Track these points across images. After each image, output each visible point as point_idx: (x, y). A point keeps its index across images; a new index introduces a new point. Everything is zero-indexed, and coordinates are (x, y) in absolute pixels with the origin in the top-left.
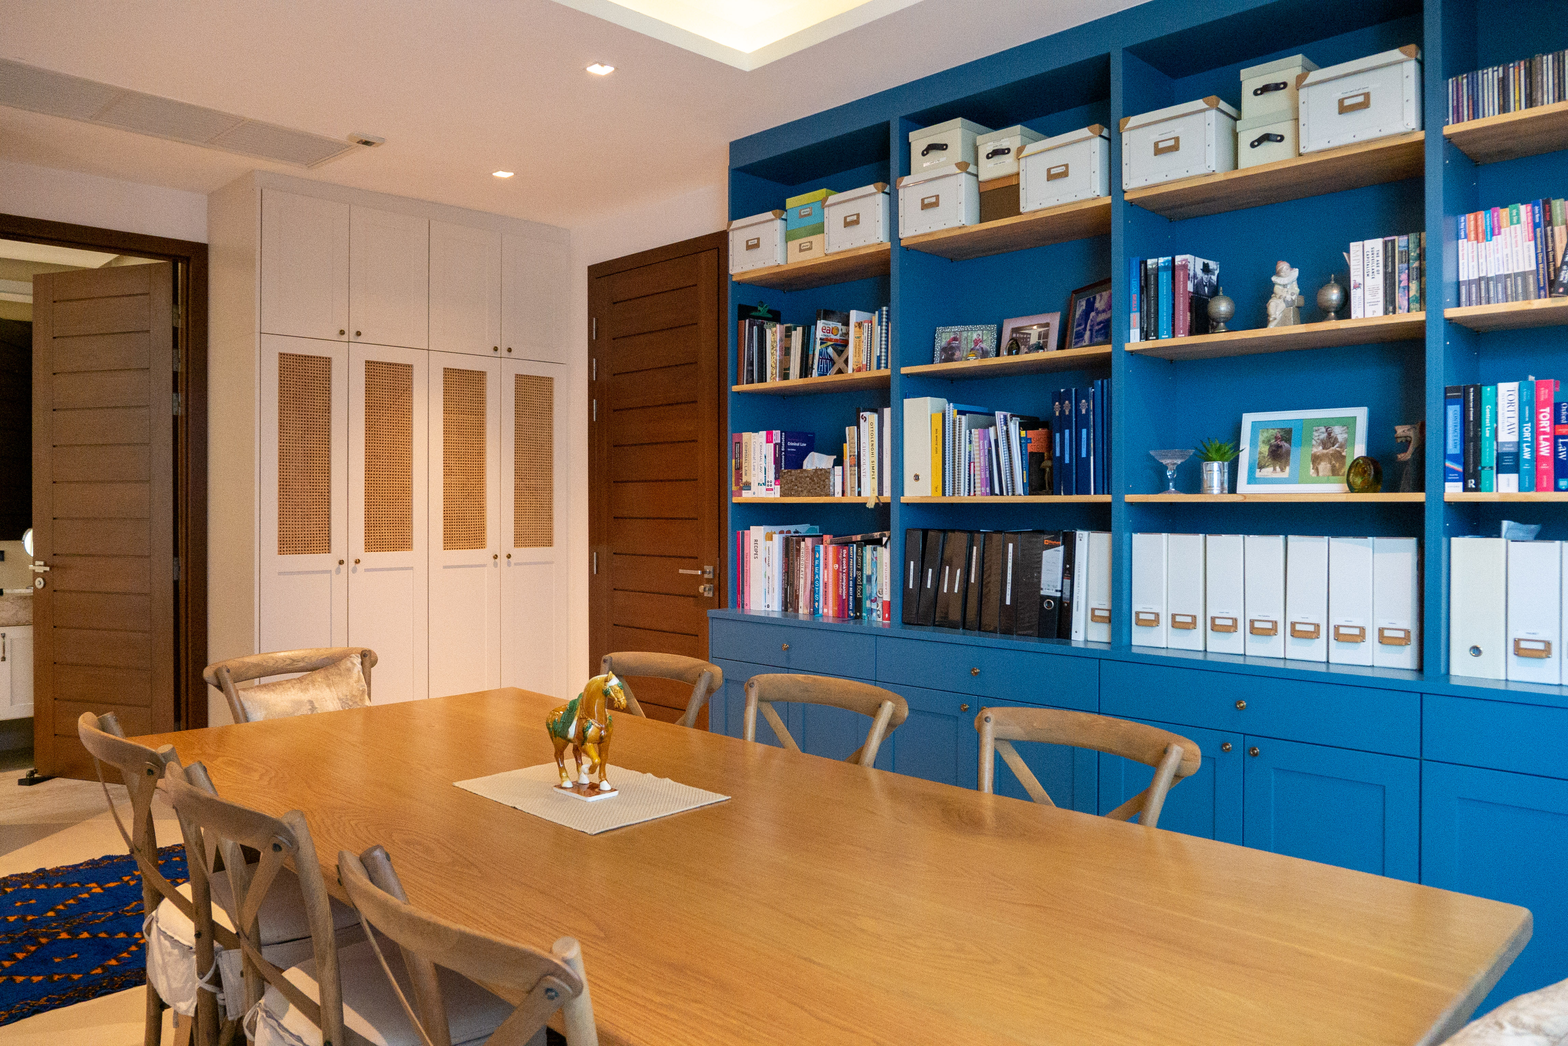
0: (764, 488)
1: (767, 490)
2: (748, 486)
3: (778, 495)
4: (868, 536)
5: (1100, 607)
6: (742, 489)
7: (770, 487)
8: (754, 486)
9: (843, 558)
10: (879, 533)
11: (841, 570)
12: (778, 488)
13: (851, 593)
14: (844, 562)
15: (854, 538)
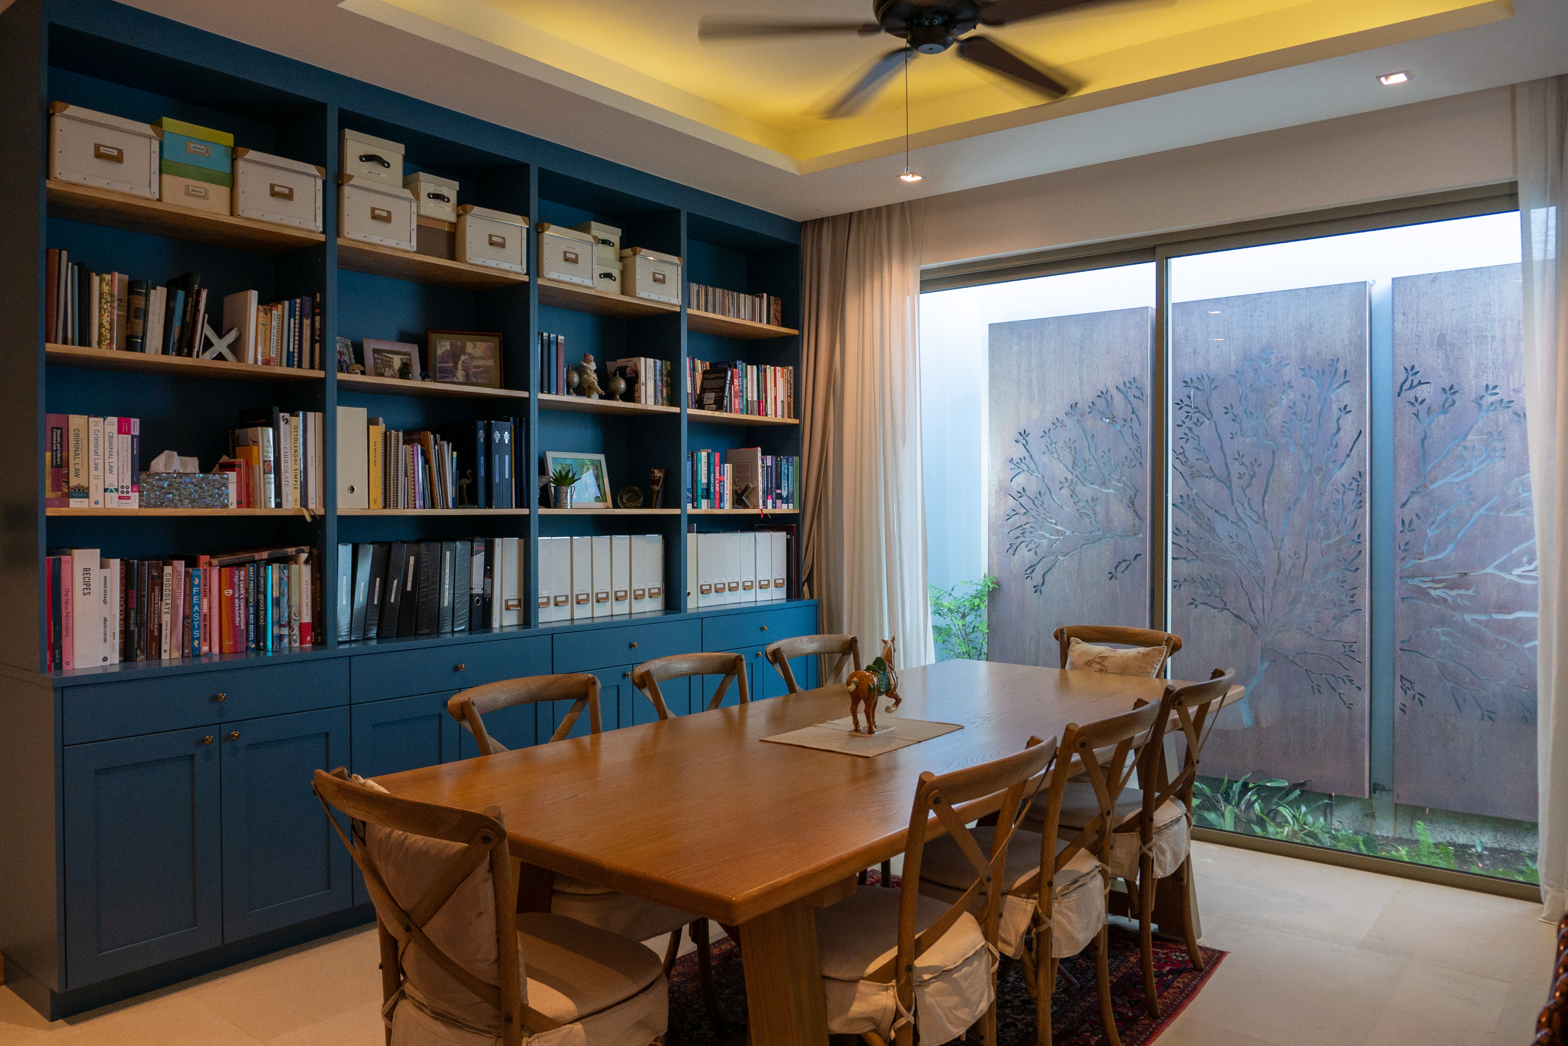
0: (115, 495)
1: (120, 498)
2: (83, 492)
3: (136, 506)
4: (278, 553)
5: (512, 598)
6: (69, 495)
7: (125, 495)
8: (96, 493)
9: (240, 580)
10: (294, 549)
11: (237, 596)
12: (135, 496)
13: (252, 621)
14: (242, 586)
15: (257, 556)
